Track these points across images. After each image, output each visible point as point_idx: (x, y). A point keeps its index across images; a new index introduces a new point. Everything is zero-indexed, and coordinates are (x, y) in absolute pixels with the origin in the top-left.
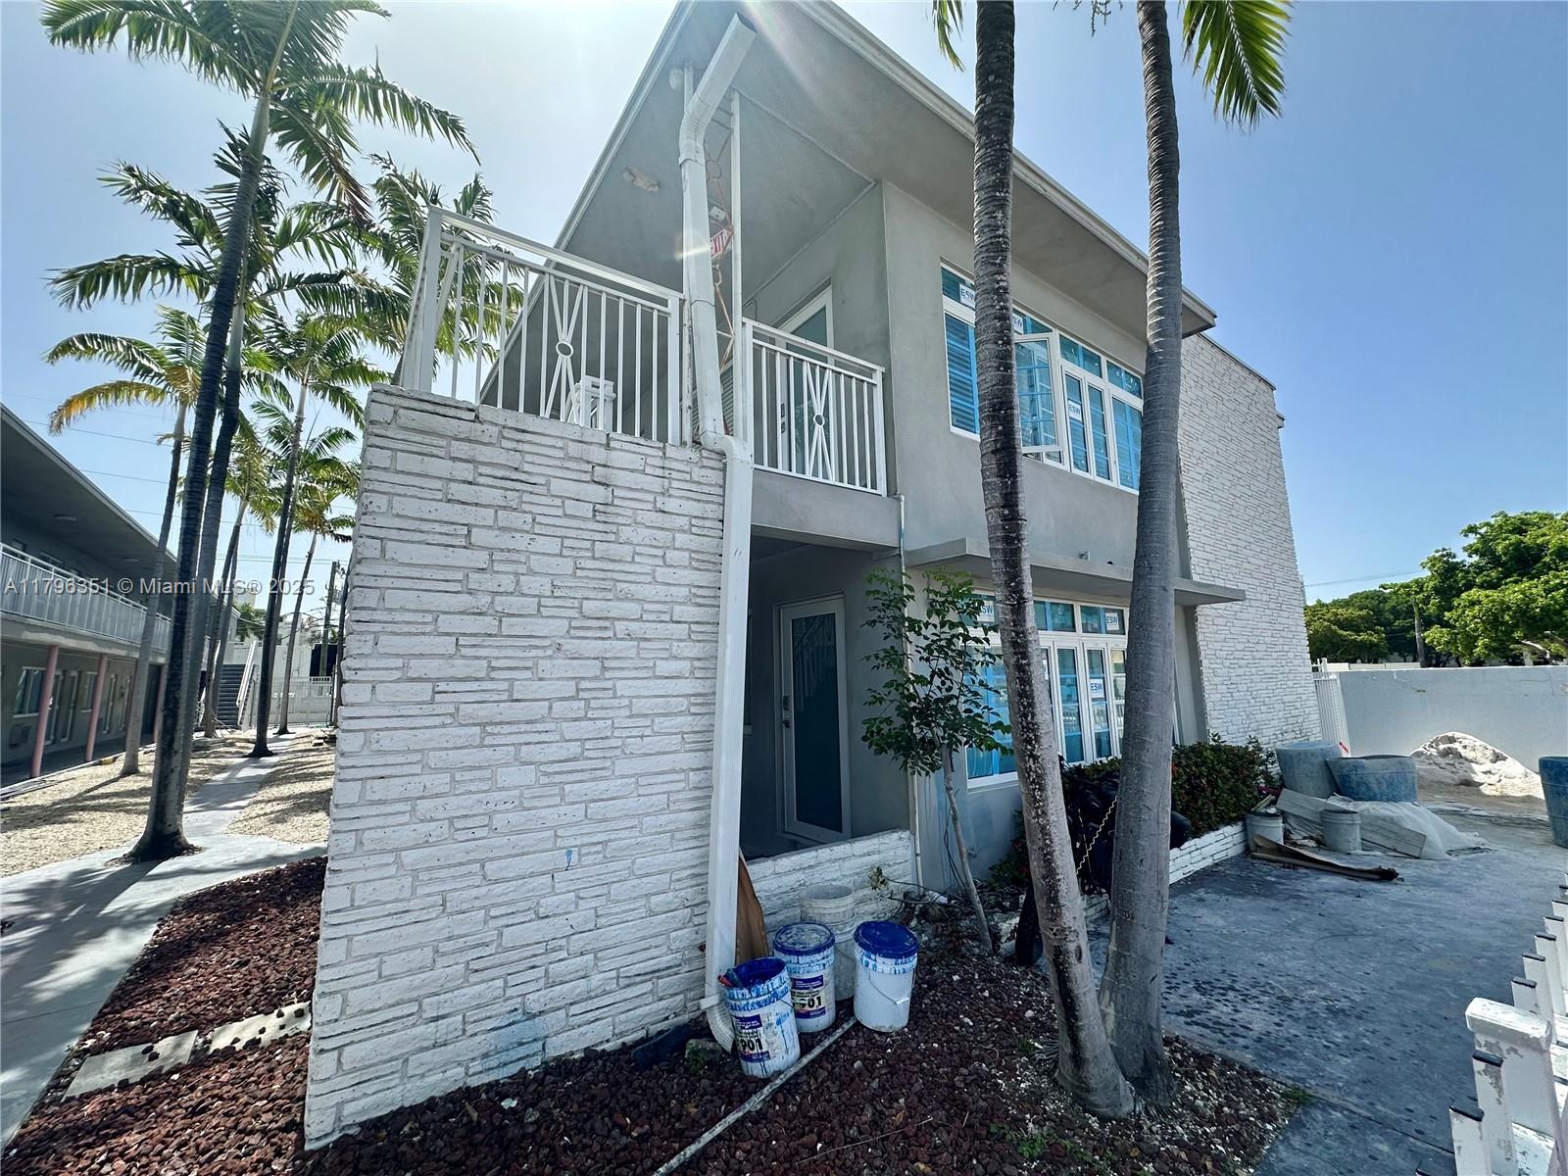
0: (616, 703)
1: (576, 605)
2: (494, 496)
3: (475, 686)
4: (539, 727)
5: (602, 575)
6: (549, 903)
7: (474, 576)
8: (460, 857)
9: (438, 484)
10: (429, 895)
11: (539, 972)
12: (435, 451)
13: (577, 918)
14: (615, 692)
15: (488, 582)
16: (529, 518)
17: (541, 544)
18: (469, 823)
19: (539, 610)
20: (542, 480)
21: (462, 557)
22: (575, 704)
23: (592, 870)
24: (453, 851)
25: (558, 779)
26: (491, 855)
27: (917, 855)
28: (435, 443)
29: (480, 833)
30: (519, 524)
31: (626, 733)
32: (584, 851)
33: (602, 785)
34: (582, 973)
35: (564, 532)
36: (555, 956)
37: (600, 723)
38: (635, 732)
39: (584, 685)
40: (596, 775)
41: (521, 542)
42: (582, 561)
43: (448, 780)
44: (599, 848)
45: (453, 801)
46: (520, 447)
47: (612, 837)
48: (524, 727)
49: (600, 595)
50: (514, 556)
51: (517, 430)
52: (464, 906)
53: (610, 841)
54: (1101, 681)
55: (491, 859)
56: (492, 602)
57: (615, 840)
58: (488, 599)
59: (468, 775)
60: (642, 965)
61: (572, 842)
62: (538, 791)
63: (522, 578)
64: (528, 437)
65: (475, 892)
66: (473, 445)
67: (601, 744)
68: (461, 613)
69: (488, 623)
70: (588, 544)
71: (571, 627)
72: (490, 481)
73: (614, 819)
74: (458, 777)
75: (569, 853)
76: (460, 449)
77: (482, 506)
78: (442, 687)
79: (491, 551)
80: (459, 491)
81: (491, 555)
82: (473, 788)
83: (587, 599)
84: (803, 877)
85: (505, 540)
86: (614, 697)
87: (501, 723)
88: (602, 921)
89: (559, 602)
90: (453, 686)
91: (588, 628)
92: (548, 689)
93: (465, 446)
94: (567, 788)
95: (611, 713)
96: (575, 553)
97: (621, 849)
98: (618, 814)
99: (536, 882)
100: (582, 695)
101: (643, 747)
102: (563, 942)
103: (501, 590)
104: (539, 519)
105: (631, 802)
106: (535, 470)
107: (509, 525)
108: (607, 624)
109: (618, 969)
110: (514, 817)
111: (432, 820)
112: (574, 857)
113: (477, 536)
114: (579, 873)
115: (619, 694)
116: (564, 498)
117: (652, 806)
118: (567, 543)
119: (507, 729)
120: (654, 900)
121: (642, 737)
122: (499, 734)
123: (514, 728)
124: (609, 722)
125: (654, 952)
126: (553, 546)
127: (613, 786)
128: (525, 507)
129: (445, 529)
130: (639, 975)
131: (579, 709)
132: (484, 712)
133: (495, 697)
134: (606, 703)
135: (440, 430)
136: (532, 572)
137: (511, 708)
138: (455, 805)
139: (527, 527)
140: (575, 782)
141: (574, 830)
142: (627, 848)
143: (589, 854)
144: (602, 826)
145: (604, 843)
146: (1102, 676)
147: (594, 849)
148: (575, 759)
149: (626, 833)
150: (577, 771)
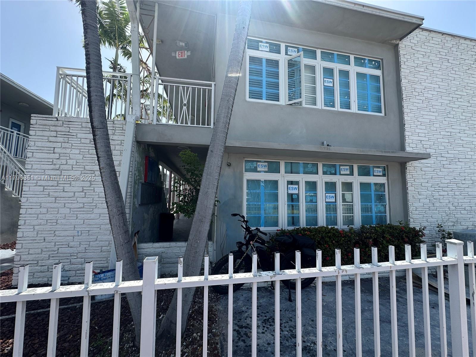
0: (94, 193)
1: (83, 167)
2: (61, 140)
3: (54, 188)
4: (71, 199)
5: (91, 159)
6: (72, 244)
7: (54, 160)
8: (49, 229)
9: (47, 138)
10: (41, 237)
11: (69, 260)
12: (46, 130)
13: (80, 249)
14: (94, 191)
15: (59, 162)
16: (70, 144)
17: (74, 151)
18: (51, 221)
19: (72, 169)
20: (75, 134)
21: (52, 156)
22: (81, 193)
23: (85, 237)
24: (48, 227)
25: (76, 213)
26: (57, 230)
27: (214, 250)
28: (46, 127)
29: (54, 224)
30: (68, 146)
31: (97, 202)
32: (82, 232)
33: (89, 215)
34: (81, 263)
35: (80, 148)
36: (72, 257)
37: (89, 199)
38: (100, 202)
39: (85, 188)
40: (87, 212)
41: (68, 151)
42: (85, 155)
43: (46, 210)
44: (87, 232)
45: (47, 215)
46: (69, 126)
47: (91, 229)
48: (67, 199)
49: (91, 164)
50: (66, 155)
51: (69, 122)
52: (50, 241)
55: (58, 231)
56: (60, 167)
58: (59, 166)
59: (52, 210)
60: (98, 265)
61: (79, 229)
62: (70, 215)
63: (68, 160)
64: (71, 123)
65: (52, 238)
66: (56, 127)
67: (89, 204)
68: (51, 170)
69: (58, 172)
70: (88, 150)
71: (81, 173)
72: (60, 136)
74: (49, 210)
75: (78, 232)
76: (53, 128)
77: (57, 142)
78: (46, 188)
79: (59, 154)
80: (51, 139)
81: (60, 155)
82: (53, 213)
83: (86, 165)
85: (64, 151)
87: (60, 197)
88: (87, 251)
89: (78, 166)
90: (48, 188)
91: (87, 173)
92: (74, 189)
93: (54, 127)
94: (78, 215)
96: (83, 153)
97: (93, 233)
98: (93, 224)
99: (68, 238)
100: (84, 191)
101: (102, 206)
102: (76, 254)
103: (62, 163)
104: (73, 144)
105: (97, 221)
106: (73, 131)
107: (65, 147)
108: (93, 172)
110: (63, 221)
111: (42, 219)
112: (80, 233)
113: (56, 150)
114: (80, 237)
116: (81, 138)
117: (104, 222)
118: (81, 150)
119: (62, 199)
120: (103, 248)
121: (102, 203)
122: (60, 200)
123: (64, 199)
124: (92, 199)
125: (102, 262)
126: (77, 151)
128: (70, 142)
129: (48, 149)
130: (97, 267)
131: (83, 195)
132: (56, 194)
133: (59, 191)
134: (91, 194)
135: (47, 124)
136: (70, 159)
137: (63, 193)
138: (48, 216)
139: (70, 147)
140: (81, 214)
141: (80, 226)
142: (96, 233)
143: (84, 233)
144: (89, 226)
145: (89, 231)
146: (335, 192)
147: (85, 232)
148: (81, 208)
149: (96, 229)
150: (82, 211)
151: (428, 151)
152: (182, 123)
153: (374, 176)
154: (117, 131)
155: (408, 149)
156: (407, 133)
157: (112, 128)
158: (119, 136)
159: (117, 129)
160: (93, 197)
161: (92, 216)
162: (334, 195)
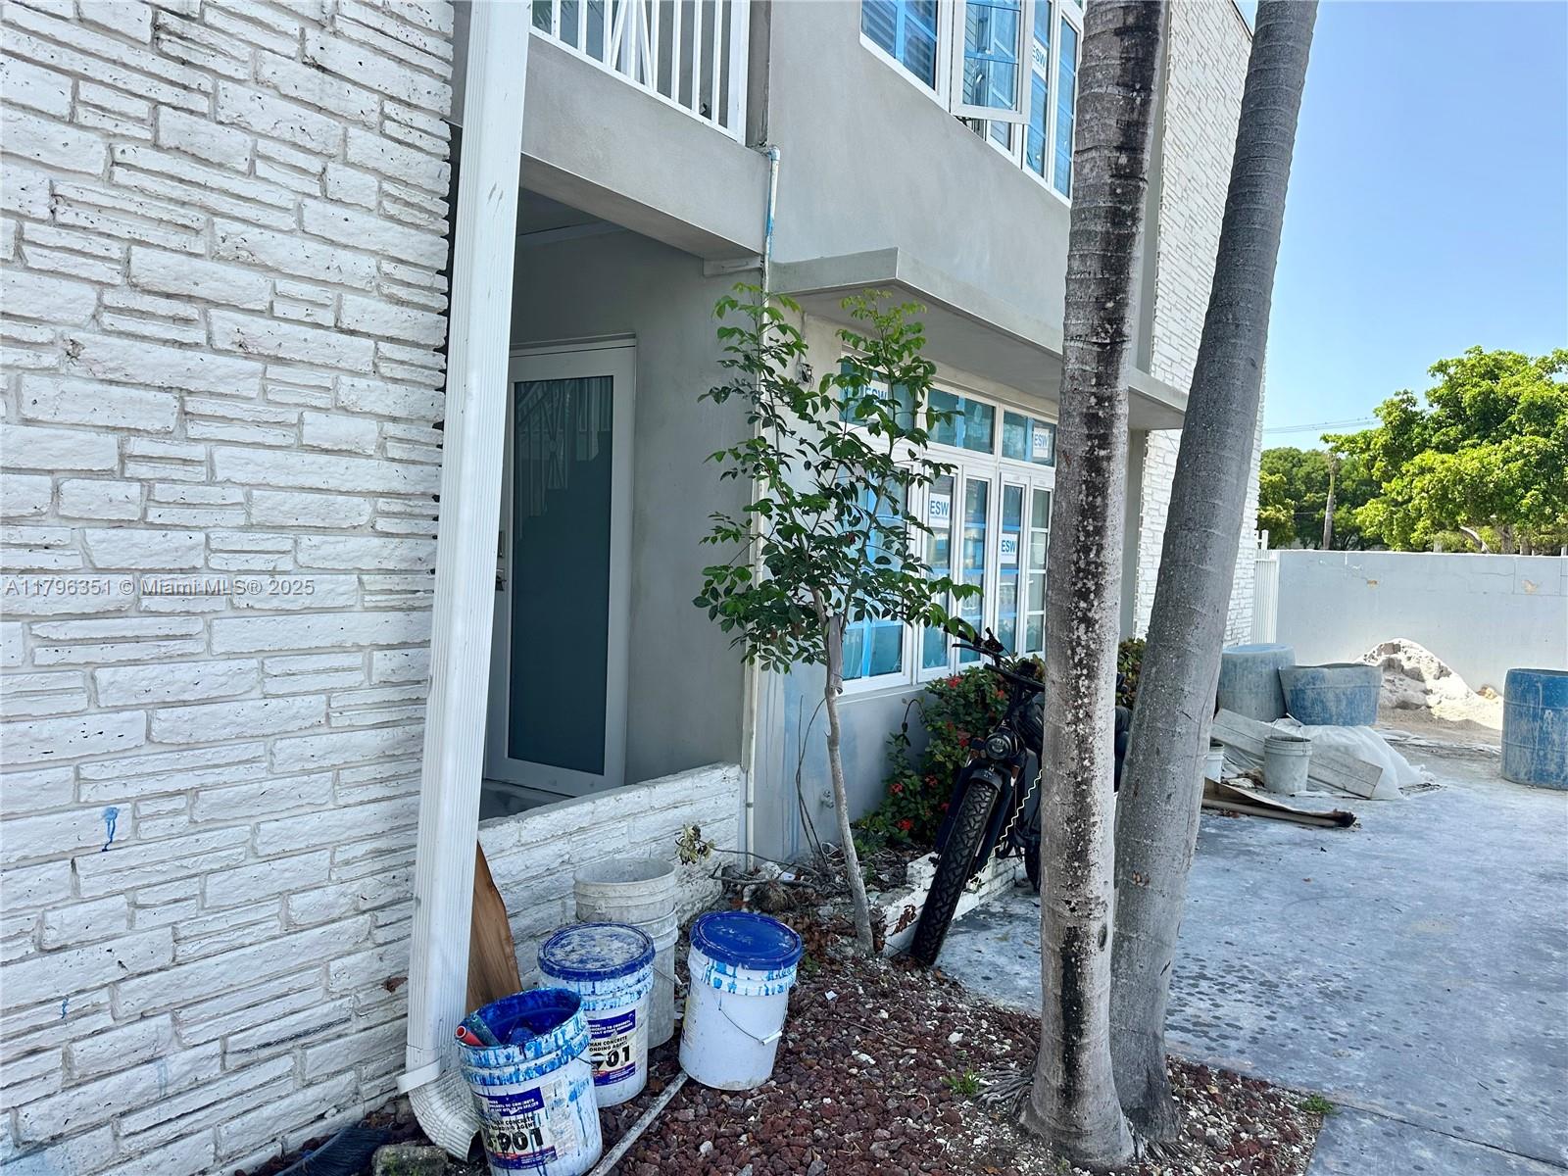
0: (214, 494)
1: (116, 253)
4: (29, 534)
5: (179, 192)
6: (63, 922)
13: (133, 947)
14: (212, 471)
19: (20, 253)
22: (118, 490)
23: (165, 850)
27: (748, 805)
31: (237, 563)
32: (145, 809)
33: (184, 673)
34: (147, 1054)
36: (80, 1025)
37: (179, 538)
38: (258, 563)
39: (138, 446)
40: (171, 648)
42: (128, 147)
44: (179, 803)
47: (210, 780)
49: (176, 240)
53: (205, 787)
54: (1014, 538)
57: (215, 786)
60: (271, 1026)
61: (116, 791)
62: (32, 682)
70: (141, 108)
71: (102, 306)
73: (211, 743)
75: (111, 815)
83: (141, 243)
84: (568, 848)
86: (211, 482)
88: (188, 949)
89: (71, 240)
91: (143, 314)
94: (104, 675)
95: (202, 518)
97: (228, 805)
98: (220, 734)
100: (135, 469)
102: (103, 997)
105: (249, 710)
108: (190, 311)
109: (224, 1038)
112: (123, 824)
114: (133, 855)
115: (220, 476)
117: (294, 717)
118: (87, 91)
120: (298, 902)
121: (273, 573)
124: (200, 537)
125: (296, 1001)
127: (213, 673)
130: (269, 1045)
131: (125, 500)
134: (192, 494)
140: (120, 663)
141: (122, 767)
142: (238, 804)
143: (157, 815)
144: (188, 758)
145: (195, 792)
146: (1017, 529)
147: (168, 805)
148: (119, 613)
149: (239, 772)
150: (124, 639)
161: (207, 675)
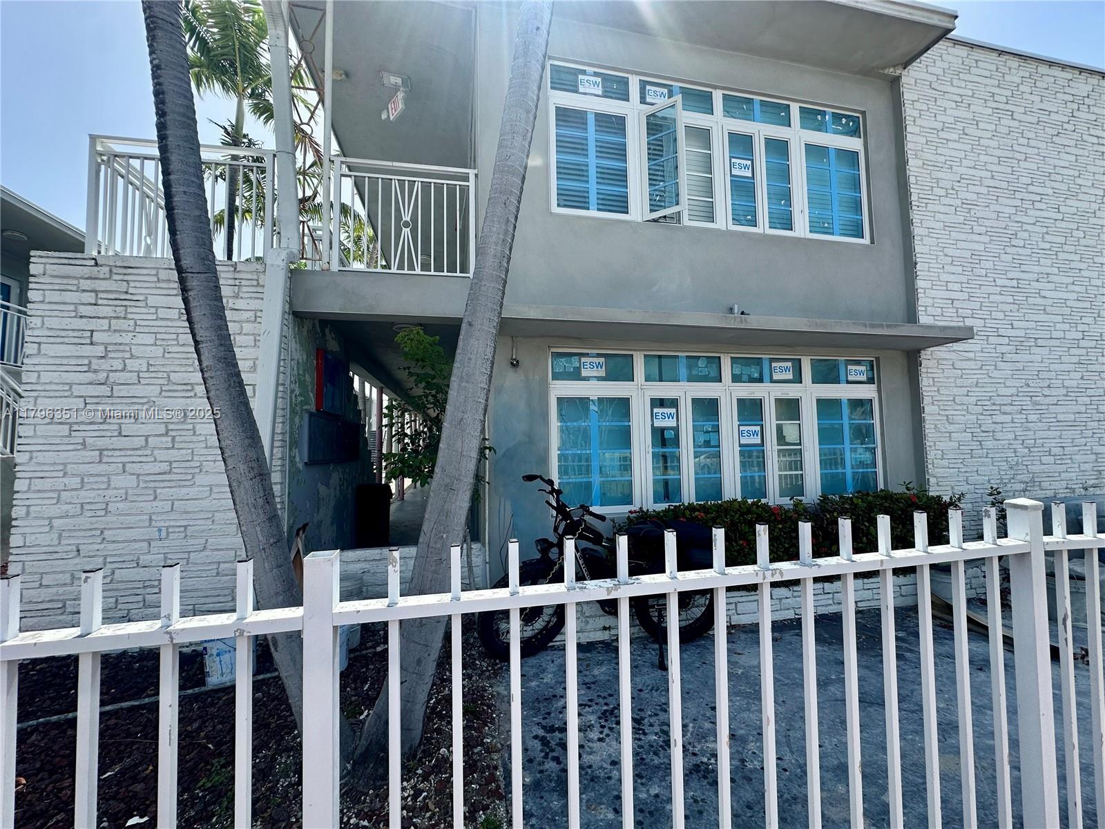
0: (195, 439)
1: (165, 376)
2: (107, 311)
3: (96, 427)
4: (139, 452)
5: (184, 356)
6: (145, 559)
7: (94, 361)
8: (88, 526)
9: (72, 307)
10: (70, 545)
11: (140, 598)
12: (70, 287)
14: (194, 432)
15: (105, 365)
16: (132, 323)
17: (140, 339)
18: (93, 507)
19: (139, 382)
20: (141, 298)
21: (88, 350)
22: (164, 439)
23: (177, 543)
24: (84, 522)
25: (152, 485)
26: (107, 527)
28: (70, 282)
29: (99, 513)
30: (125, 327)
31: (202, 458)
32: (170, 530)
33: (184, 490)
35: (156, 330)
36: (148, 590)
37: (183, 452)
38: (209, 458)
39: (171, 427)
40: (180, 484)
41: (126, 338)
42: (169, 347)
43: (79, 481)
44: (182, 529)
45: (82, 493)
46: (126, 278)
47: (191, 523)
48: (129, 453)
49: (183, 369)
50: (121, 348)
51: (125, 267)
52: (91, 554)
53: (189, 525)
55: (109, 529)
56: (108, 377)
57: (193, 525)
58: (105, 375)
59: (92, 479)
60: (212, 605)
61: (162, 524)
62: (138, 491)
63: (127, 361)
64: (130, 271)
65: (97, 547)
66: (93, 281)
67: (184, 465)
68: (87, 384)
69: (105, 390)
70: (174, 336)
71: (162, 391)
72: (105, 302)
73: (193, 512)
74: (86, 480)
75: (160, 530)
76: (85, 284)
77: (99, 318)
78: (75, 427)
79: (106, 345)
80: (84, 310)
81: (106, 348)
82: (94, 487)
83: (172, 372)
85: (117, 338)
86: (194, 434)
87: (113, 449)
89: (153, 375)
90: (82, 427)
91: (176, 391)
92: (145, 429)
93: (88, 282)
94: (159, 491)
96: (165, 343)
97: (197, 531)
98: (196, 510)
99: (137, 545)
100: (170, 433)
101: (215, 468)
103: (112, 369)
104: (138, 322)
105: (205, 503)
106: (138, 291)
107: (119, 328)
108: (189, 388)
109: (194, 605)
110: (121, 505)
111: (70, 503)
112: (164, 534)
113: (97, 337)
114: (166, 543)
115: (198, 433)
116: (157, 308)
117: (222, 506)
118: (159, 336)
119: (118, 453)
120: (222, 566)
121: (215, 461)
122: (112, 456)
123: (122, 453)
124: (190, 451)
125: (221, 599)
126: (150, 339)
128: (130, 316)
129: (76, 334)
130: (210, 611)
131: (167, 442)
132: (101, 443)
133: (109, 434)
134: (187, 439)
135: (72, 274)
136: (132, 357)
137: (119, 440)
138: (85, 495)
139: (131, 329)
140: (164, 487)
141: (164, 517)
142: (203, 531)
143: (174, 532)
144: (184, 516)
145: (185, 527)
146: (761, 423)
147: (177, 530)
148: (165, 473)
149: (202, 522)
150: (166, 481)
151: (969, 322)
152: (401, 267)
153: (848, 382)
154: (245, 289)
155: (924, 319)
156: (920, 284)
157: (231, 282)
158: (248, 301)
159: (244, 282)
160: (191, 446)
161: (193, 492)
162: (758, 428)
